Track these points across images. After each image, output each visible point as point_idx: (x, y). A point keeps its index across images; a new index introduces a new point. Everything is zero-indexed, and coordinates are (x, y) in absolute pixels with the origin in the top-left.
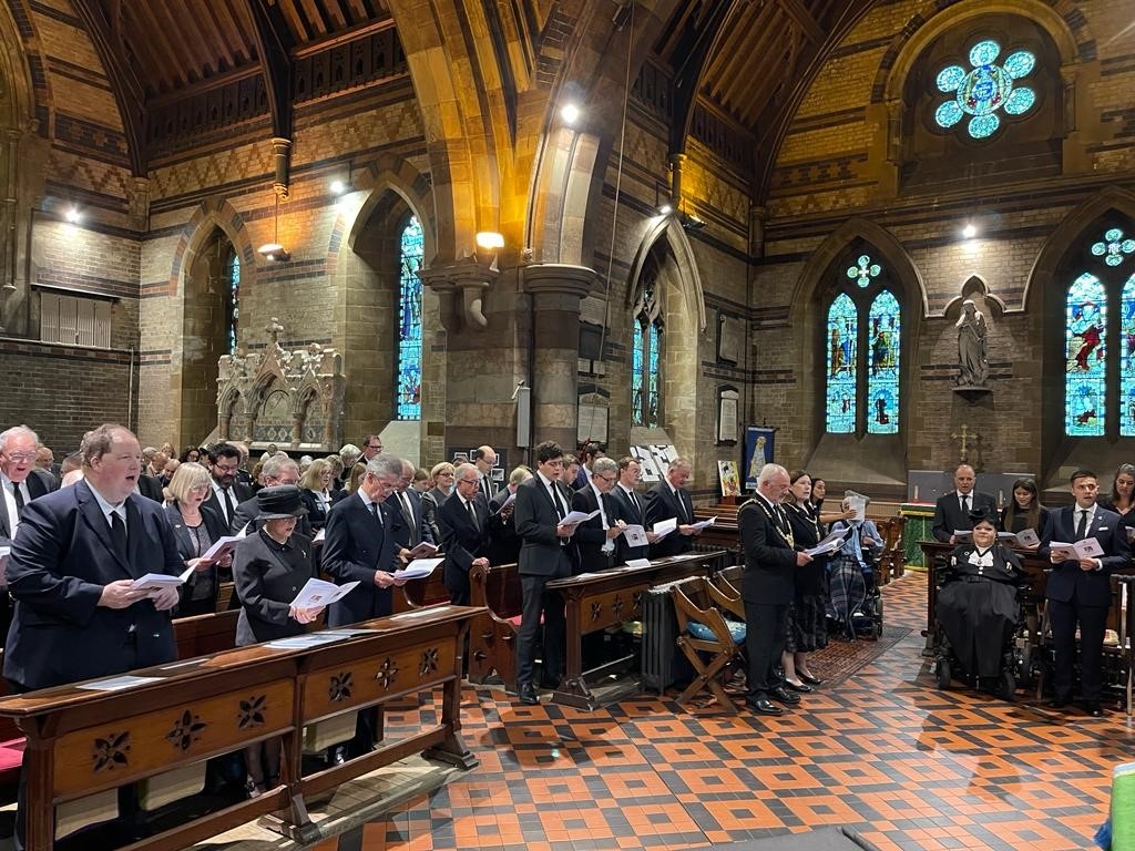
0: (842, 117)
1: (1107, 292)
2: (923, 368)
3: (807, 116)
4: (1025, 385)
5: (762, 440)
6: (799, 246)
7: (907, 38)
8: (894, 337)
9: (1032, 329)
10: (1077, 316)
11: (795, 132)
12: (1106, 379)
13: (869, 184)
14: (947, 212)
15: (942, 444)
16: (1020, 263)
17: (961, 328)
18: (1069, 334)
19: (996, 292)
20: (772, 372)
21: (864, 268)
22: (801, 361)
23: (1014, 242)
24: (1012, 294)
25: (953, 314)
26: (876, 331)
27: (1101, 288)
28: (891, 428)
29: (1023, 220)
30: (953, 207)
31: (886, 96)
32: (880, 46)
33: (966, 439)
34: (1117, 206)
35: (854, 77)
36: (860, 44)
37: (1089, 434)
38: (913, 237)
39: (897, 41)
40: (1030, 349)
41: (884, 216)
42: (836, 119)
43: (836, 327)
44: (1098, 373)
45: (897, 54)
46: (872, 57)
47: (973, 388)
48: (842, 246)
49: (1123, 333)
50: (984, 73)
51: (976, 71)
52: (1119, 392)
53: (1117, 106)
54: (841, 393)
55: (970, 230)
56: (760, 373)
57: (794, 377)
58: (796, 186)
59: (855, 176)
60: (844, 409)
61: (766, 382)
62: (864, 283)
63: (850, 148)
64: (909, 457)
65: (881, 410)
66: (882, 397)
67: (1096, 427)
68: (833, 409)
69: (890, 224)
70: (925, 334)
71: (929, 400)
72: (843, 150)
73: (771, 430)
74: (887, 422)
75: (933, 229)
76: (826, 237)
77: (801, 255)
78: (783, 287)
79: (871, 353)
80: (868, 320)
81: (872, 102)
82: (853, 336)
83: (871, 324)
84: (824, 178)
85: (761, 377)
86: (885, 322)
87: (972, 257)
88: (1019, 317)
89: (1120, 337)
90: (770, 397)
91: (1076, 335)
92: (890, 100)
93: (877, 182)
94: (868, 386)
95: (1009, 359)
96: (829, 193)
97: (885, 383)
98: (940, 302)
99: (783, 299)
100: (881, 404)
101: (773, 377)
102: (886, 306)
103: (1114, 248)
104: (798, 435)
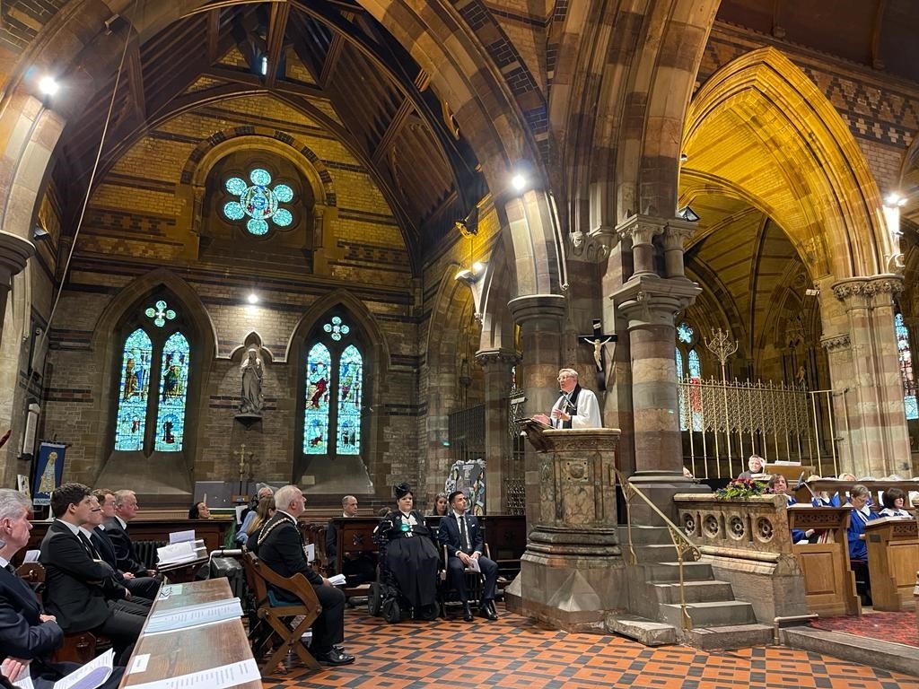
0: (155, 185)
1: (332, 358)
2: (212, 398)
3: (122, 173)
4: (285, 416)
5: (53, 456)
6: (108, 280)
7: (212, 146)
8: (184, 371)
9: (291, 376)
10: (314, 371)
11: (110, 183)
12: (329, 415)
13: (176, 244)
14: (235, 281)
15: (224, 459)
16: (285, 328)
17: (246, 369)
18: (308, 383)
19: (268, 346)
20: (68, 391)
21: (161, 311)
22: (101, 383)
23: (281, 313)
24: (279, 349)
25: (237, 357)
26: (168, 365)
27: (328, 354)
28: (177, 447)
29: (287, 298)
30: (241, 278)
31: (194, 182)
32: (190, 143)
33: (244, 455)
34: (344, 302)
35: (167, 157)
36: (175, 135)
37: (318, 453)
38: (209, 295)
39: (205, 144)
40: (289, 390)
41: (187, 272)
42: (149, 185)
43: (131, 356)
44: (325, 410)
45: (203, 154)
46: (183, 149)
47: (254, 415)
48: (147, 289)
49: (340, 385)
50: (260, 190)
51: (255, 187)
52: (337, 425)
53: (346, 239)
54: (132, 415)
55: (253, 297)
56: (55, 390)
57: (91, 397)
58: (107, 228)
59: (164, 235)
60: (133, 430)
61: (60, 400)
62: (160, 323)
63: (161, 212)
64: (196, 470)
65: (168, 432)
66: (169, 420)
67: (322, 448)
68: (123, 429)
69: (192, 280)
70: (215, 371)
71: (215, 424)
72: (154, 211)
73: (63, 446)
74: (173, 441)
75: (223, 291)
76: (135, 278)
77: (108, 288)
78: (89, 313)
79: (162, 382)
80: (162, 355)
81: (182, 182)
82: (147, 367)
83: (164, 358)
84: (135, 229)
85: (55, 395)
86: (176, 358)
87: (252, 317)
88: (282, 367)
89: (339, 388)
90: (65, 414)
91: (312, 384)
92: (197, 186)
93: (182, 245)
94: (158, 410)
95: (275, 396)
96: (140, 243)
97: (173, 409)
98: (227, 347)
99: (86, 324)
100: (169, 426)
101: (68, 396)
102: (177, 345)
103: (336, 329)
104: (90, 452)
